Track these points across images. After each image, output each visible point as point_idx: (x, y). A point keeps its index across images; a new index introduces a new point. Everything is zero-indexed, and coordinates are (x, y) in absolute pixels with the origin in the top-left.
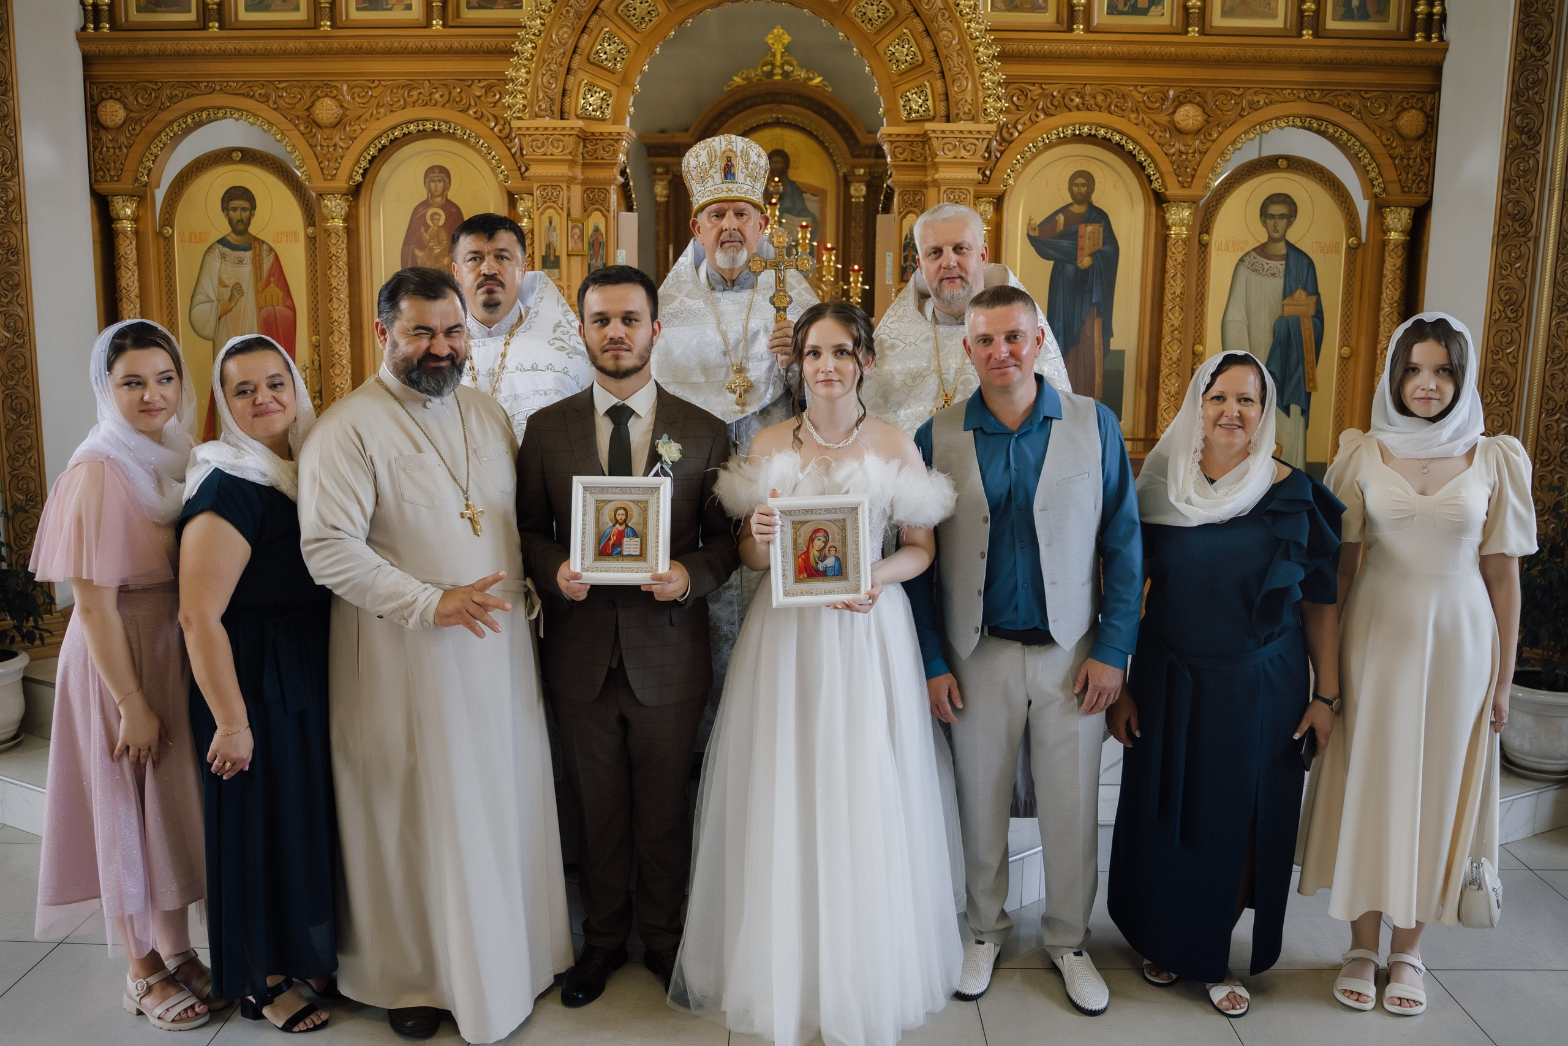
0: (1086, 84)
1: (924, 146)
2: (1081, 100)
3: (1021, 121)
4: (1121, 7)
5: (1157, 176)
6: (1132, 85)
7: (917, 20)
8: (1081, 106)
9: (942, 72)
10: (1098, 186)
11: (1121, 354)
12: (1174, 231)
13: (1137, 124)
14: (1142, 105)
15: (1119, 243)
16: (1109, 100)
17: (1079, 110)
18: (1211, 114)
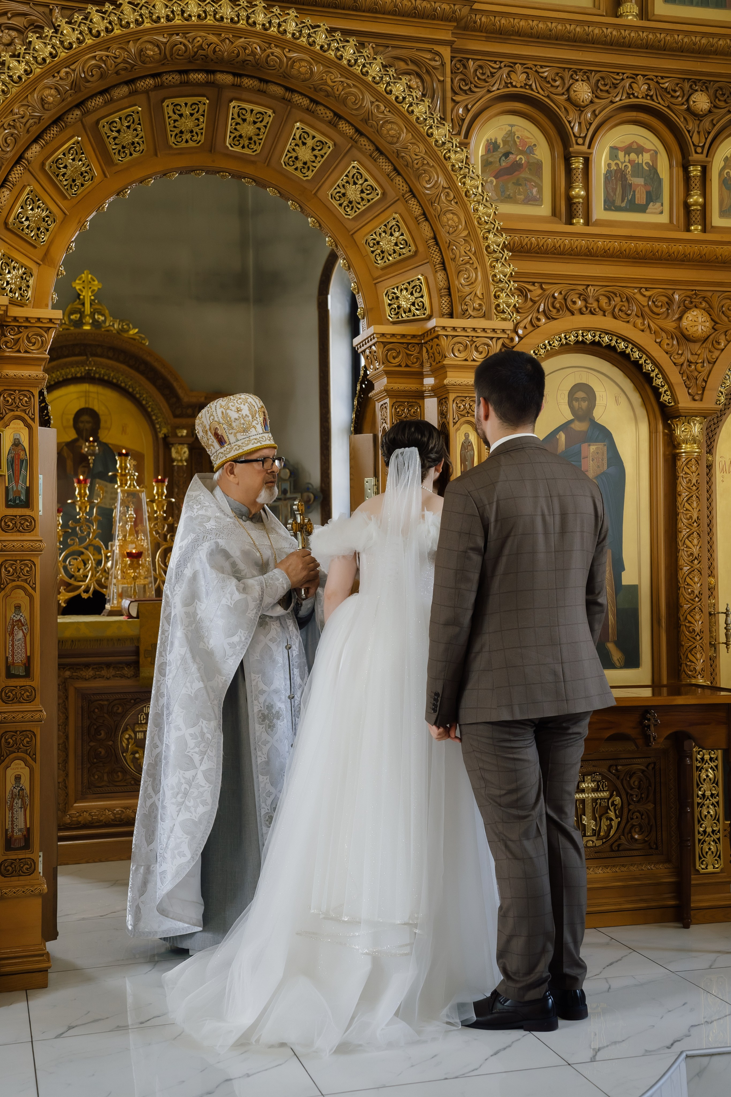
0: (588, 286)
1: (421, 349)
2: (584, 303)
3: (522, 325)
4: (618, 202)
5: (666, 387)
6: (636, 288)
7: (413, 202)
8: (584, 309)
9: (443, 263)
10: (599, 402)
11: (634, 589)
12: (685, 448)
13: (643, 331)
14: (647, 309)
15: (625, 465)
16: (613, 303)
17: (582, 314)
18: (718, 321)
